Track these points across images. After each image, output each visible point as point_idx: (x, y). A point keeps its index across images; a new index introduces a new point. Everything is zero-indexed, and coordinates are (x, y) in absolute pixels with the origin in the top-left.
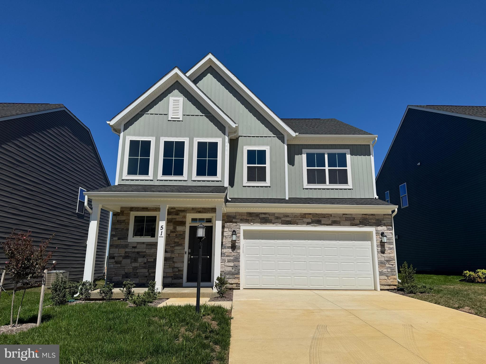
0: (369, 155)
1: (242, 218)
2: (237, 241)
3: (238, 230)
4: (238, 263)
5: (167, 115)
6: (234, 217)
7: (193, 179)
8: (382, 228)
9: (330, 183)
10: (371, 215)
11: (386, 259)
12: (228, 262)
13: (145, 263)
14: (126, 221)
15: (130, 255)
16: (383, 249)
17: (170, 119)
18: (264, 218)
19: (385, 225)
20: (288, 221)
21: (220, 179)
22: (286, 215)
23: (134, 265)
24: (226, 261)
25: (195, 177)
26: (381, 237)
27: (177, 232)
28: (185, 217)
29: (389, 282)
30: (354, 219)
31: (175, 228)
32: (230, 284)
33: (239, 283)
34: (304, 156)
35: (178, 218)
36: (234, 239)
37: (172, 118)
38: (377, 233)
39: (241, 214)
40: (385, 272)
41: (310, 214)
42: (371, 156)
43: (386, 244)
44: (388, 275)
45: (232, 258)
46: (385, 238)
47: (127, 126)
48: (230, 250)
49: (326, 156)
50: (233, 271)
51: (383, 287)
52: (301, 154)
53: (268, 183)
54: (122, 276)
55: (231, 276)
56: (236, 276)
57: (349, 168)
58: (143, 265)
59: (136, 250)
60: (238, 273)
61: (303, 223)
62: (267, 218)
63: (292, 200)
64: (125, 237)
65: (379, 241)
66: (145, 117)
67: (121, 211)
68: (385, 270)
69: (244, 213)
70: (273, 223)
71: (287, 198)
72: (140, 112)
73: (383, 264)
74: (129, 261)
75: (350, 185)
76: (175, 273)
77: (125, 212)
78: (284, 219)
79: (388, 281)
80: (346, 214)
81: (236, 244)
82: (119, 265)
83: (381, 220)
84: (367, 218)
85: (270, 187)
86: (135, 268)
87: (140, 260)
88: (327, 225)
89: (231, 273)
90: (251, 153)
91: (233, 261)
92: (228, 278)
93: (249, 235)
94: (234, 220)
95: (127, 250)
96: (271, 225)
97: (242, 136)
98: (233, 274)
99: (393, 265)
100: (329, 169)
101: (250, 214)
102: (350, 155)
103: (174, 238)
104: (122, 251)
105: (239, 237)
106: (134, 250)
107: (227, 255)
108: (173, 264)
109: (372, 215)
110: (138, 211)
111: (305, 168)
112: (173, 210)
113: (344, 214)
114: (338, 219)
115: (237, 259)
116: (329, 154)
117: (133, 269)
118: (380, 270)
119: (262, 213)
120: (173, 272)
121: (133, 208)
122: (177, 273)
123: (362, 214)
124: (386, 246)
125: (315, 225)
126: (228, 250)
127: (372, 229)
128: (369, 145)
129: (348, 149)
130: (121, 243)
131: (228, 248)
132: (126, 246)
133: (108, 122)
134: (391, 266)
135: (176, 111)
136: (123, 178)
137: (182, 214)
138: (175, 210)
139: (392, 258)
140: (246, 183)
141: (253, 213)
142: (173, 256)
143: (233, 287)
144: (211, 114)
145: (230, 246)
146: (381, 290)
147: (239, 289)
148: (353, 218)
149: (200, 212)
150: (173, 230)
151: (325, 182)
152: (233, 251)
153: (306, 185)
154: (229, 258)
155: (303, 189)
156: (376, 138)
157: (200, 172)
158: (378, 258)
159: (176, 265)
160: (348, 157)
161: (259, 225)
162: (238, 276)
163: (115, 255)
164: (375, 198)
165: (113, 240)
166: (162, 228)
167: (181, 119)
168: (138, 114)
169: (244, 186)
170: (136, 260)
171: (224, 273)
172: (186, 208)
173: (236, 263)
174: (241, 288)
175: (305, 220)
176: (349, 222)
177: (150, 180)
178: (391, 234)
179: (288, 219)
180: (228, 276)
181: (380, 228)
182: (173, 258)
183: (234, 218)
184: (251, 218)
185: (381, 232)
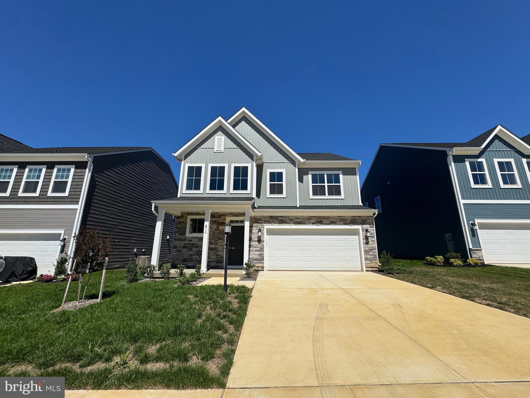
0: (356, 175)
1: (266, 220)
2: (262, 237)
3: (262, 228)
4: (263, 252)
5: (213, 148)
6: (260, 220)
7: (230, 193)
8: (366, 226)
9: (329, 195)
11: (370, 248)
12: (256, 251)
13: (197, 252)
14: (185, 222)
15: (187, 246)
16: (367, 241)
17: (215, 151)
18: (281, 220)
19: (368, 224)
20: (298, 222)
21: (250, 192)
22: (297, 218)
23: (190, 253)
24: (254, 251)
25: (232, 191)
26: (366, 232)
27: (219, 230)
28: (225, 219)
29: (373, 265)
31: (218, 227)
32: (256, 267)
33: (263, 266)
34: (310, 176)
35: (220, 220)
36: (259, 235)
37: (216, 150)
38: (363, 230)
39: (265, 217)
41: (314, 217)
42: (357, 175)
43: (369, 237)
44: (372, 260)
45: (258, 249)
46: (369, 233)
47: (186, 157)
48: (257, 243)
49: (326, 176)
50: (259, 258)
51: (367, 269)
52: (308, 174)
53: (284, 195)
54: (181, 260)
55: (258, 262)
56: (261, 261)
57: (341, 184)
58: (196, 253)
59: (191, 242)
60: (263, 259)
61: (309, 223)
62: (284, 220)
63: (302, 207)
64: (184, 233)
65: (364, 236)
66: (199, 150)
67: (181, 215)
68: (369, 257)
69: (267, 216)
70: (288, 224)
71: (298, 206)
72: (195, 147)
73: (367, 252)
74: (186, 250)
75: (342, 196)
76: (218, 259)
77: (184, 216)
78: (295, 220)
79: (371, 264)
80: (340, 217)
81: (261, 239)
82: (180, 253)
83: (365, 220)
84: (355, 219)
85: (286, 198)
86: (191, 255)
87: (194, 249)
88: (327, 224)
89: (258, 259)
90: (272, 174)
91: (259, 251)
92: (256, 263)
93: (271, 232)
94: (259, 222)
95: (185, 242)
96: (287, 225)
97: (266, 163)
98: (259, 260)
99: (374, 253)
100: (327, 185)
101: (271, 217)
102: (342, 175)
103: (218, 234)
104: (182, 243)
105: (263, 234)
106: (190, 242)
107: (254, 246)
109: (359, 217)
110: (193, 215)
111: (311, 184)
112: (216, 215)
113: (339, 217)
114: (334, 220)
115: (262, 249)
116: (327, 175)
117: (189, 256)
118: (366, 257)
119: (280, 216)
120: (217, 258)
121: (189, 213)
122: (220, 259)
123: (352, 216)
124: (369, 239)
125: (318, 224)
126: (256, 243)
127: (359, 227)
128: (355, 168)
129: (341, 171)
130: (181, 238)
131: (256, 241)
132: (185, 240)
133: (173, 154)
134: (374, 254)
135: (219, 146)
136: (183, 193)
137: (223, 217)
138: (218, 215)
139: (374, 248)
140: (268, 195)
141: (273, 216)
142: (217, 247)
143: (259, 269)
144: (244, 147)
145: (257, 240)
146: (366, 271)
147: (264, 270)
148: (345, 219)
149: (235, 216)
150: (217, 229)
151: (325, 194)
152: (259, 244)
153: (311, 196)
154: (256, 249)
155: (310, 199)
156: (360, 163)
157: (236, 188)
158: (364, 248)
159: (219, 253)
160: (341, 176)
161: (277, 225)
162: (262, 261)
163: (177, 246)
164: (361, 205)
165: (175, 235)
166: (206, 227)
167: (223, 151)
168: (194, 148)
169: (267, 198)
170: (191, 250)
171: (253, 260)
172: (226, 213)
173: (261, 252)
174: (265, 270)
175: (311, 221)
176: (343, 222)
177: (201, 194)
178: (373, 230)
179: (298, 220)
180: (255, 262)
181: (365, 226)
182: (217, 248)
184: (272, 220)
185: (366, 229)
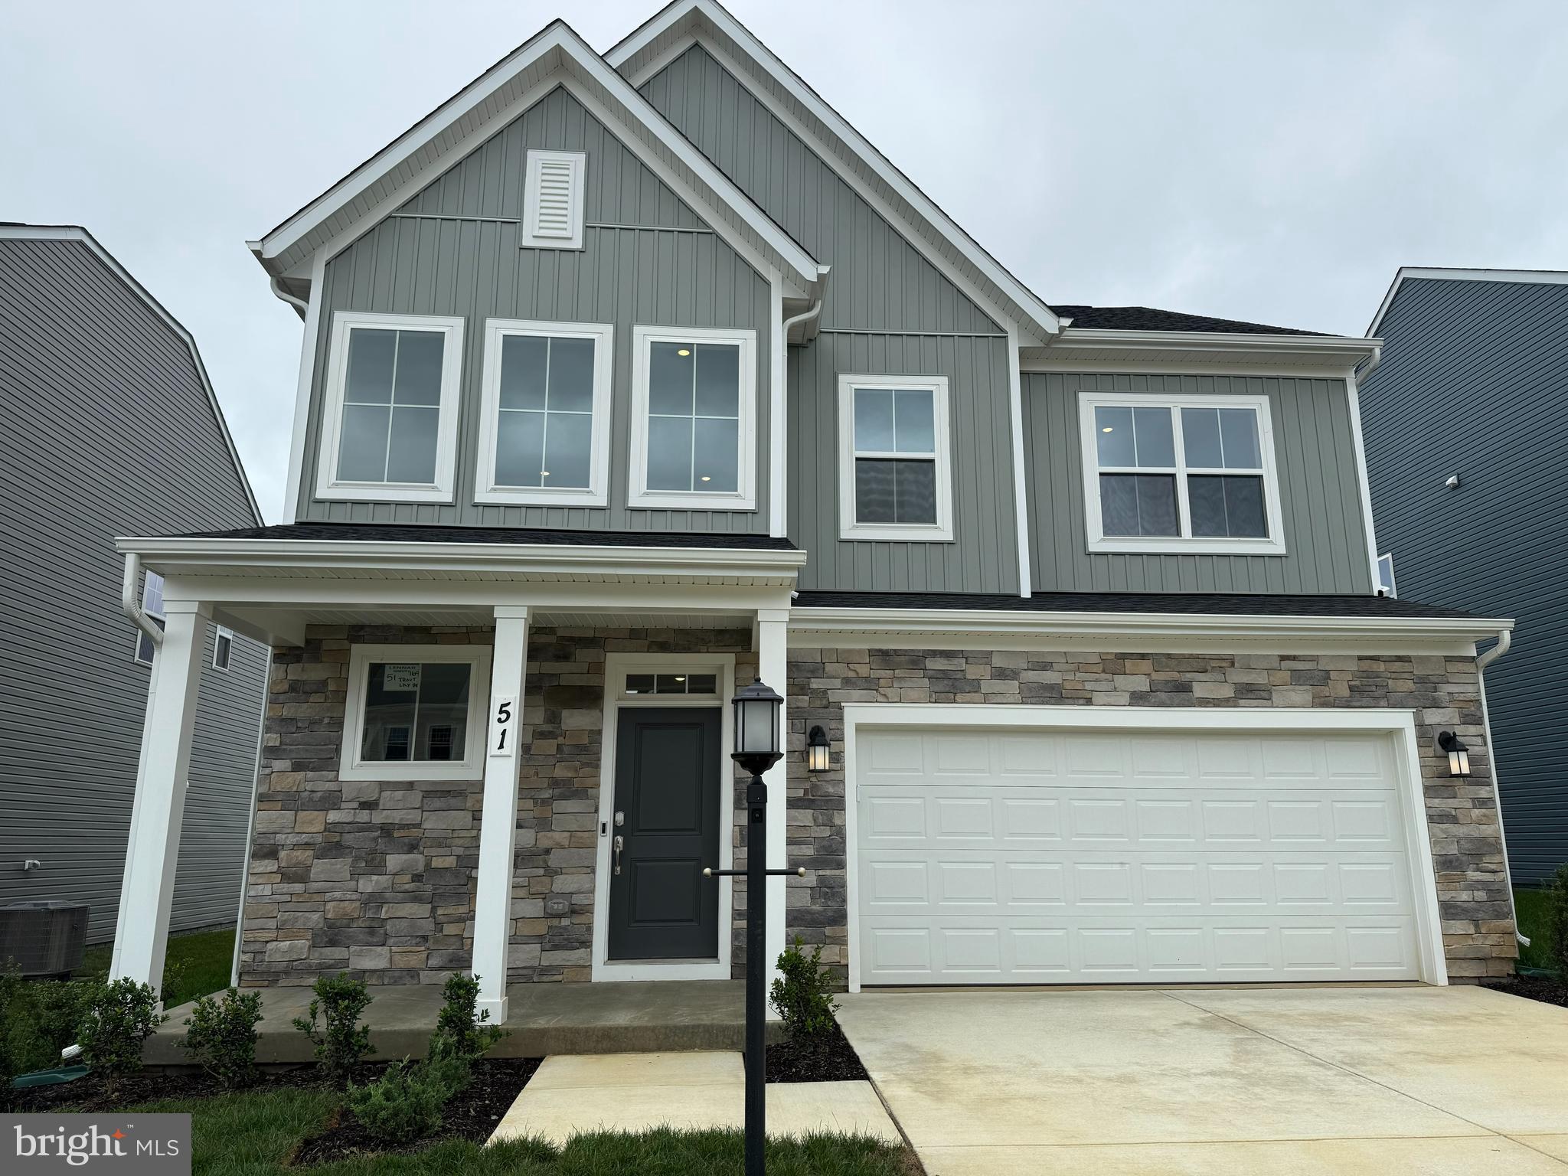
1: (851, 674)
3: (833, 725)
4: (837, 871)
7: (633, 503)
8: (1444, 715)
9: (1196, 531)
10: (1394, 659)
11: (1467, 846)
13: (417, 878)
14: (332, 686)
15: (349, 839)
17: (527, 242)
18: (943, 675)
19: (1453, 703)
20: (1049, 687)
21: (751, 505)
22: (1038, 663)
23: (369, 885)
25: (640, 493)
26: (1440, 751)
27: (564, 734)
28: (598, 668)
30: (1326, 676)
33: (843, 962)
36: (819, 766)
40: (1465, 905)
41: (1143, 656)
43: (1461, 782)
45: (809, 851)
47: (337, 268)
49: (1177, 422)
50: (817, 908)
53: (943, 529)
54: (310, 935)
55: (809, 933)
57: (1268, 471)
58: (407, 886)
59: (378, 818)
60: (840, 918)
61: (1114, 695)
62: (959, 675)
63: (1050, 599)
64: (330, 760)
65: (1431, 771)
67: (308, 642)
68: (1465, 896)
69: (859, 650)
70: (987, 697)
71: (1026, 593)
72: (397, 210)
74: (341, 867)
75: (1278, 541)
77: (325, 646)
78: (1028, 678)
79: (1480, 941)
80: (1295, 658)
81: (830, 788)
82: (298, 887)
83: (1434, 681)
84: (1377, 675)
86: (375, 900)
87: (394, 861)
88: (1217, 703)
89: (808, 917)
91: (816, 863)
95: (333, 816)
96: (978, 703)
97: (831, 333)
98: (820, 922)
99: (1492, 872)
100: (1189, 475)
101: (885, 657)
103: (553, 761)
104: (313, 823)
106: (364, 816)
108: (547, 880)
109: (1400, 659)
110: (385, 640)
111: (1093, 469)
113: (1284, 657)
114: (1260, 679)
116: (1187, 415)
117: (365, 904)
118: (1447, 897)
119: (934, 653)
120: (549, 915)
121: (362, 627)
123: (1360, 658)
125: (1168, 702)
127: (1400, 721)
128: (1342, 382)
129: (1260, 395)
132: (332, 800)
135: (554, 208)
136: (319, 496)
137: (584, 656)
141: (896, 652)
142: (545, 842)
144: (707, 227)
146: (1453, 980)
147: (846, 988)
148: (1320, 673)
149: (663, 647)
151: (1175, 530)
155: (1090, 555)
156: (1377, 351)
158: (1432, 844)
159: (562, 884)
160: (1262, 427)
161: (924, 702)
162: (838, 931)
163: (280, 838)
164: (1380, 592)
165: (268, 771)
166: (503, 716)
168: (389, 217)
170: (374, 864)
172: (607, 629)
173: (828, 872)
175: (1121, 682)
176: (1307, 692)
177: (442, 507)
178: (1478, 740)
179: (1050, 677)
181: (1433, 717)
182: (548, 851)
185: (1441, 730)
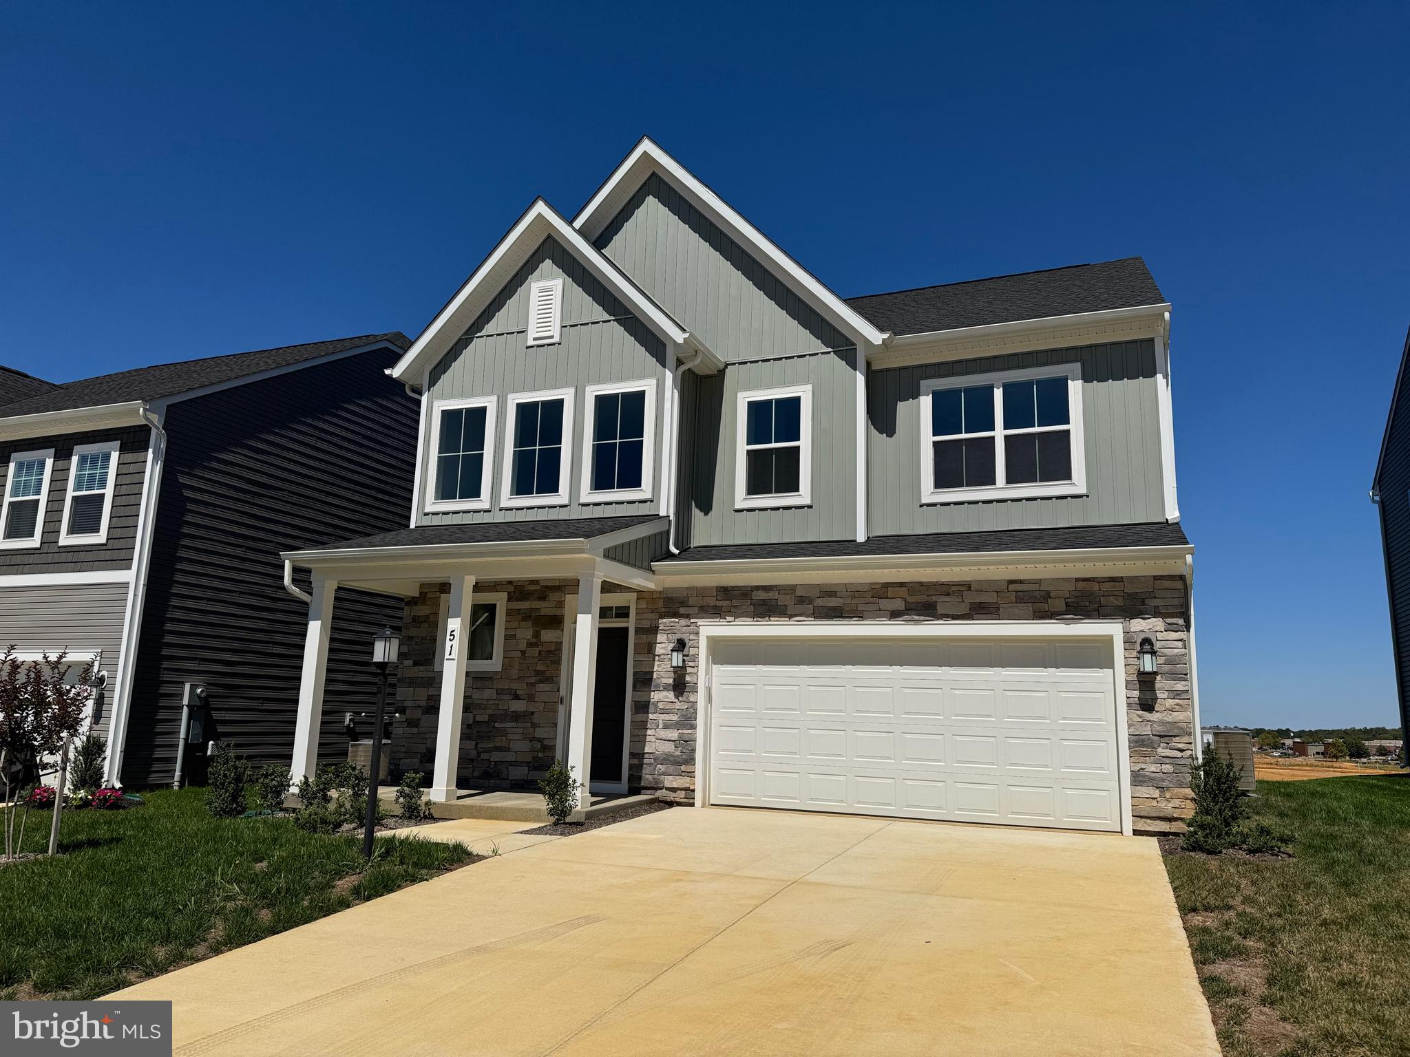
1: (705, 604)
3: (692, 637)
5: (524, 332)
6: (683, 602)
8: (1149, 624)
9: (1010, 479)
10: (1107, 579)
11: (1159, 729)
12: (666, 727)
14: (431, 618)
16: (1148, 695)
17: (530, 342)
18: (764, 602)
19: (1156, 614)
21: (648, 496)
24: (661, 726)
29: (1168, 807)
30: (1047, 595)
32: (668, 789)
33: (692, 788)
34: (926, 403)
35: (546, 608)
36: (680, 664)
37: (535, 339)
38: (1128, 641)
39: (702, 592)
40: (1153, 775)
42: (1159, 376)
43: (1158, 678)
44: (1165, 784)
47: (436, 375)
48: (671, 695)
49: (998, 394)
50: (678, 753)
51: (1143, 825)
52: (915, 395)
53: (804, 495)
56: (683, 768)
57: (1076, 426)
62: (773, 603)
65: (1133, 670)
68: (1153, 768)
70: (791, 616)
71: (861, 538)
72: (464, 334)
73: (1144, 746)
75: (1079, 482)
77: (428, 596)
79: (1163, 804)
84: (1092, 593)
85: (810, 507)
89: (672, 759)
90: (758, 411)
92: (665, 774)
93: (726, 652)
94: (682, 610)
96: (784, 621)
97: (734, 364)
100: (1006, 437)
101: (726, 592)
102: (1080, 382)
107: (661, 707)
108: (532, 730)
111: (927, 438)
114: (990, 598)
116: (1007, 389)
119: (758, 588)
124: (1158, 685)
125: (917, 618)
126: (665, 693)
127: (1113, 629)
128: (1152, 340)
129: (1076, 361)
130: (420, 675)
131: (666, 687)
133: (387, 372)
134: (1178, 754)
135: (544, 321)
136: (427, 510)
137: (554, 597)
138: (538, 587)
139: (1178, 727)
140: (741, 499)
141: (734, 588)
142: (531, 709)
143: (677, 800)
144: (631, 313)
145: (669, 685)
146: (1136, 833)
150: (534, 640)
151: (991, 481)
152: (677, 697)
153: (928, 492)
154: (667, 717)
155: (921, 506)
156: (1167, 315)
157: (600, 480)
158: (1130, 726)
159: (539, 733)
160: (1075, 389)
161: (749, 621)
166: (452, 637)
167: (556, 339)
168: (460, 339)
169: (737, 511)
171: (654, 759)
173: (685, 731)
176: (1029, 608)
177: (485, 511)
178: (1180, 644)
179: (833, 603)
180: (662, 768)
181: (1138, 625)
183: (681, 603)
184: (727, 603)
185: (1143, 636)
